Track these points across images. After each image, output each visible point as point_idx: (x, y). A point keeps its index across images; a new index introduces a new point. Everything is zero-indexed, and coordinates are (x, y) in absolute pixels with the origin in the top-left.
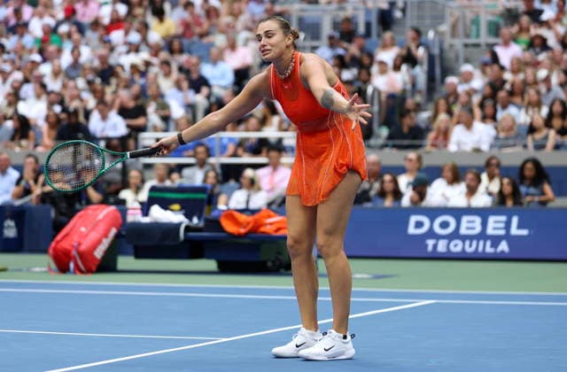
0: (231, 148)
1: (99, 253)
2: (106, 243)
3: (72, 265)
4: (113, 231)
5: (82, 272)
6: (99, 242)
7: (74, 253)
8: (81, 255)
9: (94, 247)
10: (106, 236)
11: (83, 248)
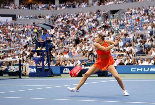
0: (117, 56)
1: (77, 74)
2: (78, 72)
3: (72, 76)
4: (80, 70)
5: (74, 77)
6: (77, 72)
7: (73, 73)
8: (74, 74)
9: (76, 73)
10: (78, 71)
11: (74, 73)
